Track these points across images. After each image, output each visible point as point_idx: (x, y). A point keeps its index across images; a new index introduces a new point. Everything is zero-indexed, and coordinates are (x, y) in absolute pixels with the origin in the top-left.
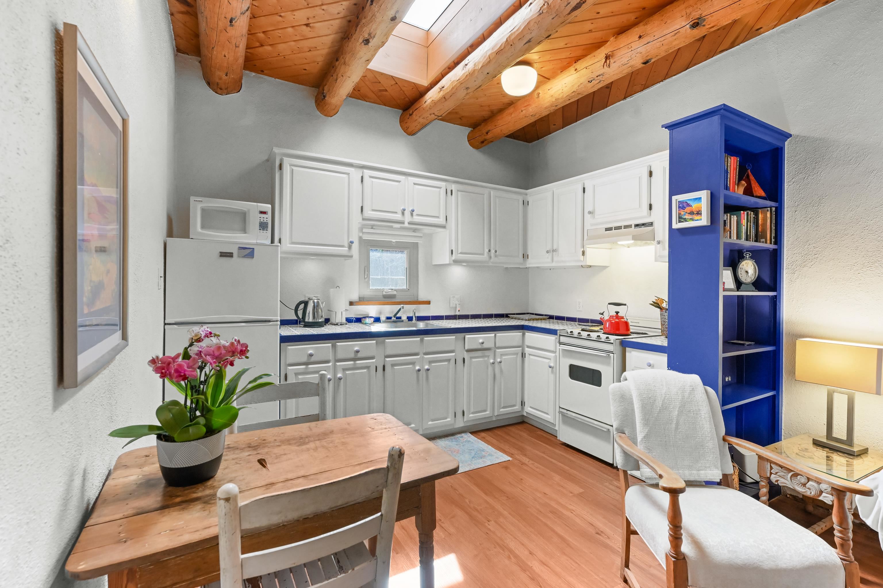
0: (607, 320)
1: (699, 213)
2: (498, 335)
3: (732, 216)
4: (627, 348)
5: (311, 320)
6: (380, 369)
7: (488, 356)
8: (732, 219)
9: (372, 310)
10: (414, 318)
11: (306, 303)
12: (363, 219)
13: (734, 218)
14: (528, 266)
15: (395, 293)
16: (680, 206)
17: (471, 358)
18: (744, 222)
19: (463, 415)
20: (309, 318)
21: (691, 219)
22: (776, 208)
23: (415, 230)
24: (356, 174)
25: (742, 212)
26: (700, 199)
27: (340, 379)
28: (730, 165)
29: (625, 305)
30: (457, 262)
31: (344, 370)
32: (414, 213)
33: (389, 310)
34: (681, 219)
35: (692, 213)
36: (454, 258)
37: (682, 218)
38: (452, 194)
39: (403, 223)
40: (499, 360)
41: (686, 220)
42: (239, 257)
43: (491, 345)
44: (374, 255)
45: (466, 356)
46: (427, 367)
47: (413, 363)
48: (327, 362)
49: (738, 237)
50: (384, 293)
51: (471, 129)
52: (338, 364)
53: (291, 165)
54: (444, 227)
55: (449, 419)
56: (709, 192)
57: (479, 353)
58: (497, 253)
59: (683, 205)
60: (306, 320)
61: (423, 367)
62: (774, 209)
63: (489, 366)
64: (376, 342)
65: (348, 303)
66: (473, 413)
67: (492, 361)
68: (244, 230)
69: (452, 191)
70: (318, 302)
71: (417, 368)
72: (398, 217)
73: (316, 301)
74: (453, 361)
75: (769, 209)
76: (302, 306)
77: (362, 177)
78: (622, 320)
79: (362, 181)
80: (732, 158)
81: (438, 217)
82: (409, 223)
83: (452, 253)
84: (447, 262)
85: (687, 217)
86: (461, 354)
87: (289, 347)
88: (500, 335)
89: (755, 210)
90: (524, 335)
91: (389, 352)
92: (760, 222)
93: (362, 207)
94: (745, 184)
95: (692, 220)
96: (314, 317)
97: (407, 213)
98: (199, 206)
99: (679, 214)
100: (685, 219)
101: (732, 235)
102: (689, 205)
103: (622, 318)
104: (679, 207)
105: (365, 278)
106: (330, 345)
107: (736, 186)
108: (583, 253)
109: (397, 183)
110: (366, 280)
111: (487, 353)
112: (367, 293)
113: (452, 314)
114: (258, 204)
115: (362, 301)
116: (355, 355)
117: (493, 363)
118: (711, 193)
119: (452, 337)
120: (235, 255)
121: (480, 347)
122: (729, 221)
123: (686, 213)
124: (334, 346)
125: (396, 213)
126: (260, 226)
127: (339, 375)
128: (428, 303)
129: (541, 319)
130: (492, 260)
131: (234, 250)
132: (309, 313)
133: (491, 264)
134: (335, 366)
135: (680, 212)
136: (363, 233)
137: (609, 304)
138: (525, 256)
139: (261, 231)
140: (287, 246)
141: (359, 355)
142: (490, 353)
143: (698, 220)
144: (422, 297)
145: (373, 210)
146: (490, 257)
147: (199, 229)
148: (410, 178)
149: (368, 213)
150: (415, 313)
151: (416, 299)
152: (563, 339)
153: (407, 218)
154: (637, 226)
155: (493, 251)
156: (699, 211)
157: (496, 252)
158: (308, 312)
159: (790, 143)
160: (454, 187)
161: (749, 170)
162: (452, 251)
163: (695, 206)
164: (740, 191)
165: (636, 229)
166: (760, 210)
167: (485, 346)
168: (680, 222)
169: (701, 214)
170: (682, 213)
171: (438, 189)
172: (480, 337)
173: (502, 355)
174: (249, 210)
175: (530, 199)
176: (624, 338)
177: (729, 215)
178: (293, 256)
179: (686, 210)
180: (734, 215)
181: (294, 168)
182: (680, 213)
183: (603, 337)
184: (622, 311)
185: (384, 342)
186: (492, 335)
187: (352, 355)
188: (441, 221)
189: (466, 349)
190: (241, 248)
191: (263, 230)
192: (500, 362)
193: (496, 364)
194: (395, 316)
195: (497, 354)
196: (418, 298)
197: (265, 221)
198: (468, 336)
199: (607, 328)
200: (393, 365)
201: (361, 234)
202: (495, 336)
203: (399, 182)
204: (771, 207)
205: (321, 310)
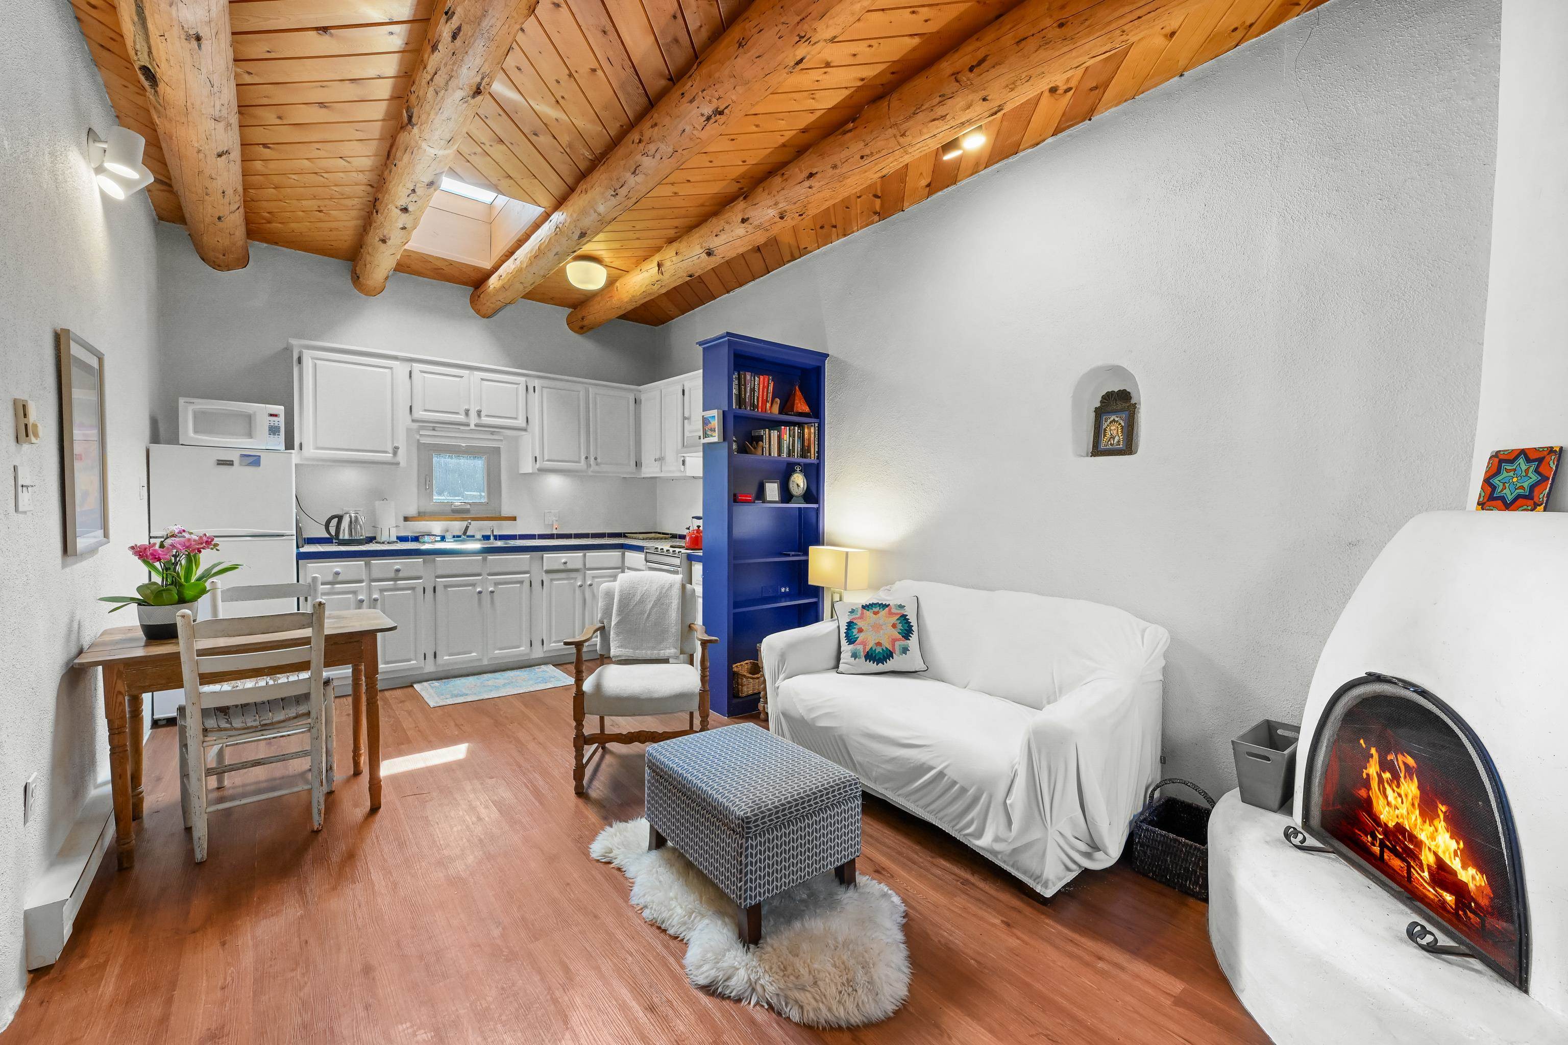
0: (689, 535)
1: (714, 430)
2: (587, 554)
3: (771, 431)
4: (693, 562)
5: (347, 537)
6: (429, 591)
7: (575, 579)
8: (772, 434)
9: (437, 527)
10: (492, 538)
11: (340, 518)
12: (413, 421)
13: (774, 434)
14: (643, 476)
15: (468, 507)
17: (552, 580)
18: (786, 437)
19: (543, 644)
20: (345, 535)
21: (711, 435)
22: (819, 424)
23: (492, 433)
24: (401, 369)
25: (783, 427)
26: (717, 417)
27: (376, 600)
30: (543, 471)
31: (382, 590)
32: (483, 414)
33: (457, 526)
34: (707, 435)
35: (711, 429)
36: (538, 465)
37: (708, 433)
38: (534, 391)
39: (468, 425)
40: (589, 583)
41: (709, 436)
42: (241, 465)
43: (579, 565)
44: (440, 462)
45: (546, 578)
46: (491, 589)
47: (473, 585)
48: (361, 581)
49: (780, 452)
50: (453, 507)
51: (571, 310)
52: (373, 584)
53: (313, 358)
54: (525, 430)
55: (522, 649)
56: (718, 410)
57: (563, 575)
58: (599, 460)
59: (706, 422)
60: (341, 537)
61: (487, 589)
62: (814, 426)
63: (577, 588)
64: (424, 561)
65: (402, 519)
66: (555, 642)
67: (579, 583)
68: (250, 435)
69: (534, 387)
70: (356, 517)
71: (479, 589)
72: (461, 418)
73: (353, 515)
74: (527, 584)
76: (335, 521)
77: (410, 372)
79: (410, 377)
80: (762, 377)
81: (516, 418)
82: (476, 425)
83: (536, 461)
84: (531, 471)
85: (710, 432)
86: (537, 575)
87: (309, 565)
88: (590, 554)
89: (801, 425)
90: (623, 555)
91: (439, 572)
92: (806, 436)
93: (411, 407)
94: (778, 402)
96: (351, 534)
97: (473, 414)
98: (191, 409)
102: (710, 422)
104: (704, 423)
105: (426, 489)
106: (363, 563)
107: (768, 404)
108: (684, 463)
109: (458, 379)
110: (428, 491)
111: (573, 575)
112: (429, 507)
113: (548, 532)
114: (267, 406)
115: (421, 516)
116: (396, 575)
117: (580, 586)
118: (727, 412)
119: (526, 556)
120: (236, 463)
121: (562, 567)
122: (767, 436)
123: (708, 429)
124: (368, 565)
125: (457, 413)
126: (270, 430)
127: (375, 596)
128: (514, 519)
129: (662, 539)
130: (592, 469)
131: (234, 456)
132: (344, 530)
133: (590, 474)
134: (370, 587)
136: (421, 435)
138: (638, 464)
139: (272, 436)
140: (310, 451)
141: (401, 575)
142: (579, 576)
143: (714, 436)
144: (505, 512)
145: (426, 410)
146: (589, 466)
147: (191, 433)
148: (476, 373)
149: (419, 414)
150: (493, 531)
151: (497, 515)
152: (650, 557)
153: (473, 420)
155: (592, 459)
156: (714, 428)
157: (596, 459)
158: (342, 528)
159: (832, 361)
160: (537, 383)
161: (797, 386)
162: (536, 457)
164: (776, 409)
166: (805, 426)
167: (569, 566)
168: (705, 437)
170: (706, 429)
171: (516, 386)
172: (564, 556)
173: (593, 577)
174: (255, 413)
175: (643, 397)
176: (692, 553)
177: (767, 430)
178: (320, 463)
179: (708, 426)
180: (773, 430)
181: (318, 362)
185: (434, 560)
186: (580, 554)
187: (392, 575)
188: (521, 422)
189: (544, 569)
190: (243, 456)
191: (274, 434)
192: (591, 585)
193: (587, 587)
194: (465, 533)
195: (587, 576)
196: (500, 512)
197: (276, 425)
198: (547, 556)
199: (687, 542)
200: (446, 587)
201: (418, 437)
202: (585, 556)
203: (462, 377)
204: (811, 424)
205: (361, 527)
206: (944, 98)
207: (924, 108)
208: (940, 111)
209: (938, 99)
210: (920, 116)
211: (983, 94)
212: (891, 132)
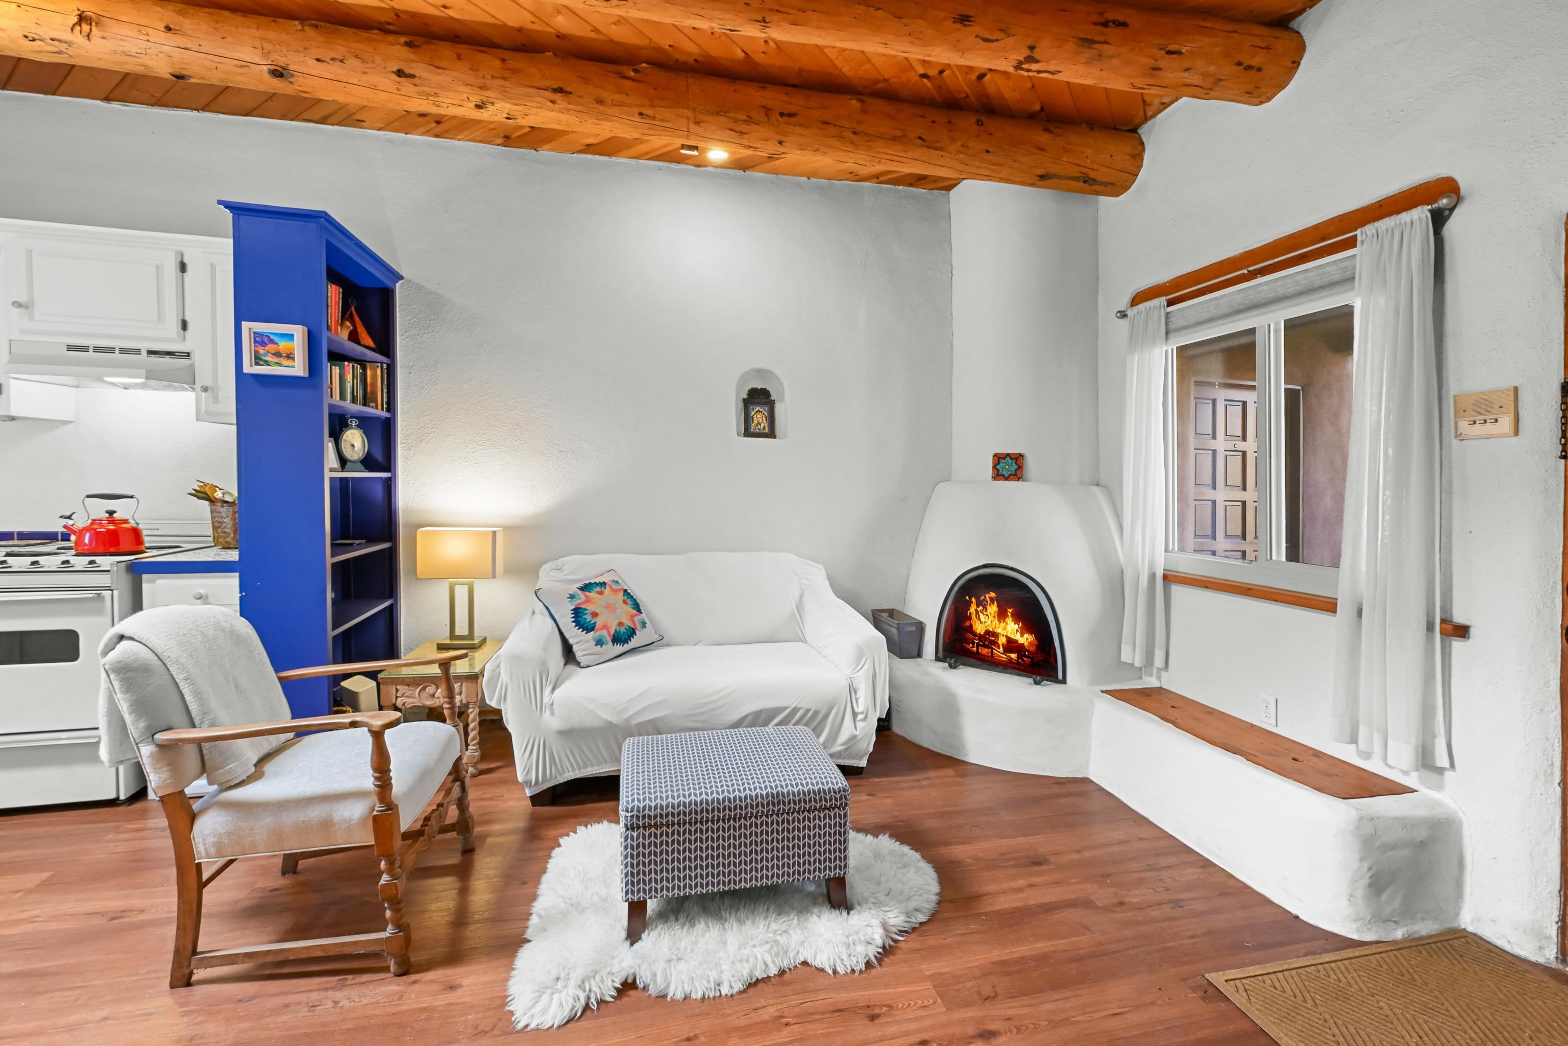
0: (86, 529)
1: (290, 356)
3: (333, 367)
4: (145, 577)
8: (333, 371)
13: (336, 370)
16: (257, 339)
18: (349, 377)
21: (277, 363)
22: (388, 365)
25: (346, 363)
26: (291, 337)
28: (331, 296)
29: (132, 497)
34: (258, 360)
35: (278, 354)
37: (261, 360)
41: (267, 363)
49: (342, 397)
56: (306, 329)
59: (260, 340)
62: (385, 366)
75: (379, 365)
78: (124, 526)
80: (333, 286)
85: (269, 358)
89: (363, 363)
92: (369, 379)
94: (350, 327)
95: (280, 365)
99: (256, 352)
100: (267, 361)
101: (334, 393)
102: (272, 341)
103: (126, 521)
104: (255, 341)
107: (339, 328)
118: (309, 332)
122: (329, 373)
123: (269, 352)
135: (256, 349)
137: (88, 496)
143: (288, 367)
154: (151, 352)
156: (291, 354)
159: (402, 286)
161: (353, 308)
163: (283, 345)
164: (344, 334)
165: (150, 359)
166: (368, 365)
168: (257, 364)
169: (293, 359)
170: (262, 352)
176: (136, 559)
177: (329, 365)
179: (267, 348)
180: (335, 365)
182: (258, 352)
183: (81, 562)
184: (122, 510)
199: (85, 545)
204: (382, 363)
206: (749, 121)
207: (728, 115)
208: (743, 127)
209: (744, 117)
210: (722, 119)
211: (782, 138)
212: (685, 112)
